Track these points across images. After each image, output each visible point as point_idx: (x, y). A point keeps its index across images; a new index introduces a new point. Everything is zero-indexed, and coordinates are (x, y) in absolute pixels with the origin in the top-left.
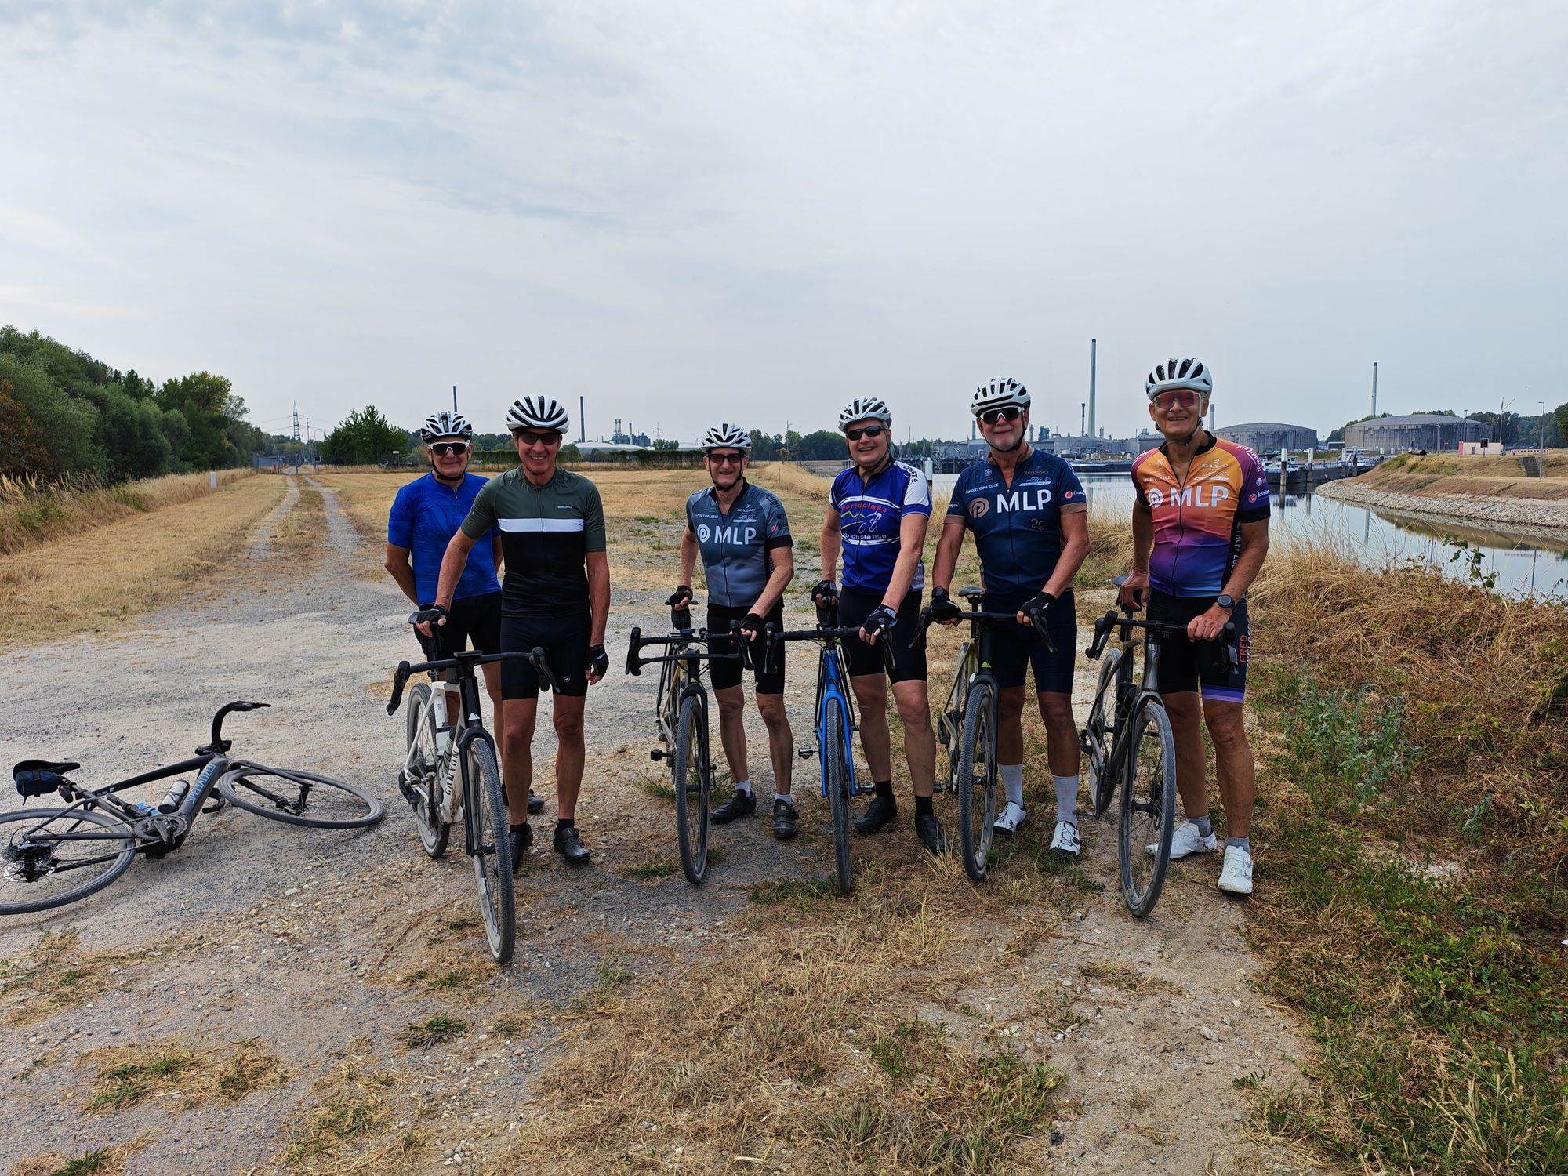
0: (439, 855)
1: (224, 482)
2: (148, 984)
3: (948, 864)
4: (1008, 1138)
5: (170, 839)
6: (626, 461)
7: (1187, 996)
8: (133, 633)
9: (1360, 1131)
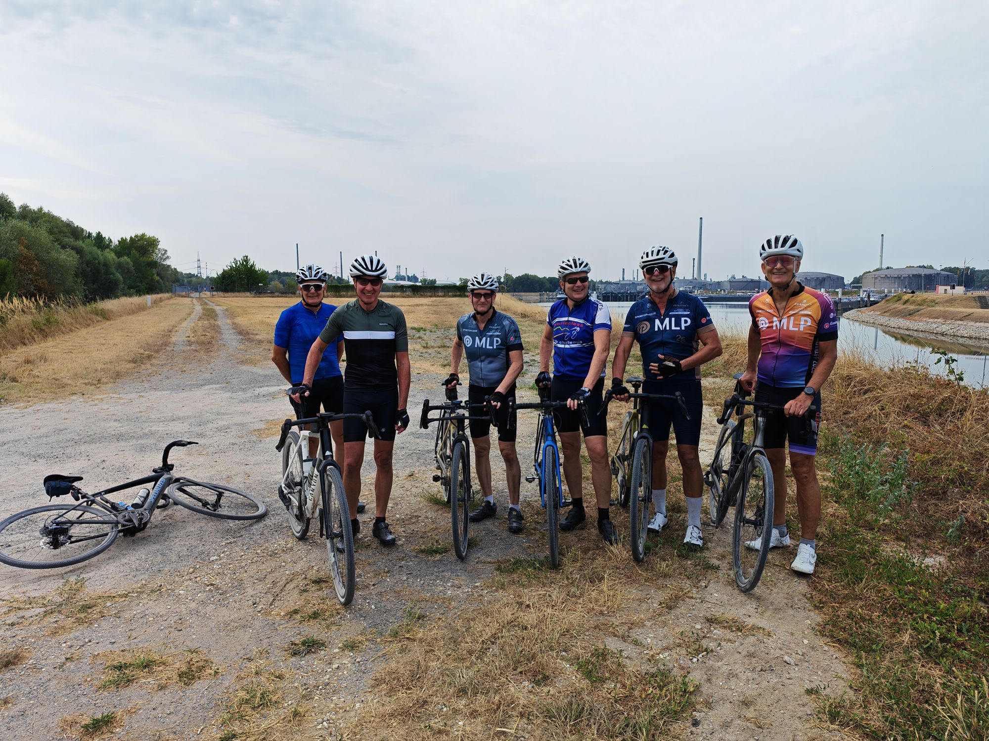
0: (303, 537)
1: (155, 302)
2: (130, 613)
3: (620, 551)
4: (665, 722)
5: (139, 525)
6: (403, 292)
7: (774, 637)
8: (105, 396)
9: (888, 724)
